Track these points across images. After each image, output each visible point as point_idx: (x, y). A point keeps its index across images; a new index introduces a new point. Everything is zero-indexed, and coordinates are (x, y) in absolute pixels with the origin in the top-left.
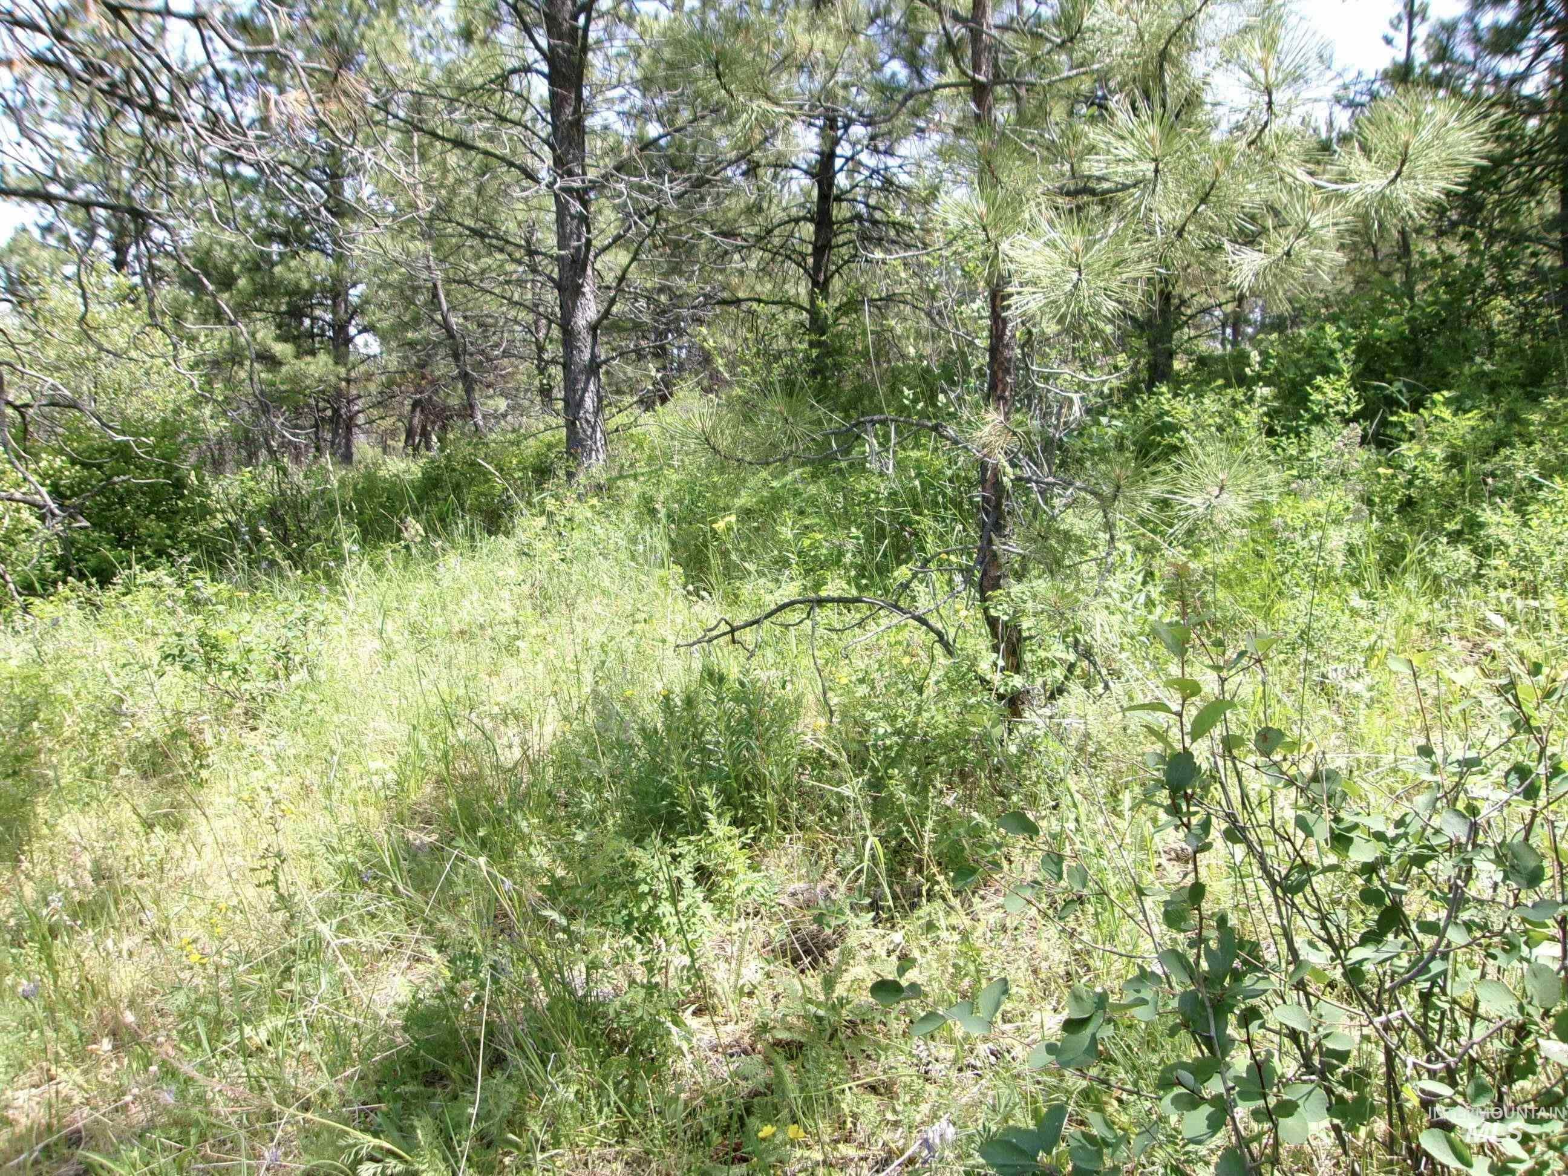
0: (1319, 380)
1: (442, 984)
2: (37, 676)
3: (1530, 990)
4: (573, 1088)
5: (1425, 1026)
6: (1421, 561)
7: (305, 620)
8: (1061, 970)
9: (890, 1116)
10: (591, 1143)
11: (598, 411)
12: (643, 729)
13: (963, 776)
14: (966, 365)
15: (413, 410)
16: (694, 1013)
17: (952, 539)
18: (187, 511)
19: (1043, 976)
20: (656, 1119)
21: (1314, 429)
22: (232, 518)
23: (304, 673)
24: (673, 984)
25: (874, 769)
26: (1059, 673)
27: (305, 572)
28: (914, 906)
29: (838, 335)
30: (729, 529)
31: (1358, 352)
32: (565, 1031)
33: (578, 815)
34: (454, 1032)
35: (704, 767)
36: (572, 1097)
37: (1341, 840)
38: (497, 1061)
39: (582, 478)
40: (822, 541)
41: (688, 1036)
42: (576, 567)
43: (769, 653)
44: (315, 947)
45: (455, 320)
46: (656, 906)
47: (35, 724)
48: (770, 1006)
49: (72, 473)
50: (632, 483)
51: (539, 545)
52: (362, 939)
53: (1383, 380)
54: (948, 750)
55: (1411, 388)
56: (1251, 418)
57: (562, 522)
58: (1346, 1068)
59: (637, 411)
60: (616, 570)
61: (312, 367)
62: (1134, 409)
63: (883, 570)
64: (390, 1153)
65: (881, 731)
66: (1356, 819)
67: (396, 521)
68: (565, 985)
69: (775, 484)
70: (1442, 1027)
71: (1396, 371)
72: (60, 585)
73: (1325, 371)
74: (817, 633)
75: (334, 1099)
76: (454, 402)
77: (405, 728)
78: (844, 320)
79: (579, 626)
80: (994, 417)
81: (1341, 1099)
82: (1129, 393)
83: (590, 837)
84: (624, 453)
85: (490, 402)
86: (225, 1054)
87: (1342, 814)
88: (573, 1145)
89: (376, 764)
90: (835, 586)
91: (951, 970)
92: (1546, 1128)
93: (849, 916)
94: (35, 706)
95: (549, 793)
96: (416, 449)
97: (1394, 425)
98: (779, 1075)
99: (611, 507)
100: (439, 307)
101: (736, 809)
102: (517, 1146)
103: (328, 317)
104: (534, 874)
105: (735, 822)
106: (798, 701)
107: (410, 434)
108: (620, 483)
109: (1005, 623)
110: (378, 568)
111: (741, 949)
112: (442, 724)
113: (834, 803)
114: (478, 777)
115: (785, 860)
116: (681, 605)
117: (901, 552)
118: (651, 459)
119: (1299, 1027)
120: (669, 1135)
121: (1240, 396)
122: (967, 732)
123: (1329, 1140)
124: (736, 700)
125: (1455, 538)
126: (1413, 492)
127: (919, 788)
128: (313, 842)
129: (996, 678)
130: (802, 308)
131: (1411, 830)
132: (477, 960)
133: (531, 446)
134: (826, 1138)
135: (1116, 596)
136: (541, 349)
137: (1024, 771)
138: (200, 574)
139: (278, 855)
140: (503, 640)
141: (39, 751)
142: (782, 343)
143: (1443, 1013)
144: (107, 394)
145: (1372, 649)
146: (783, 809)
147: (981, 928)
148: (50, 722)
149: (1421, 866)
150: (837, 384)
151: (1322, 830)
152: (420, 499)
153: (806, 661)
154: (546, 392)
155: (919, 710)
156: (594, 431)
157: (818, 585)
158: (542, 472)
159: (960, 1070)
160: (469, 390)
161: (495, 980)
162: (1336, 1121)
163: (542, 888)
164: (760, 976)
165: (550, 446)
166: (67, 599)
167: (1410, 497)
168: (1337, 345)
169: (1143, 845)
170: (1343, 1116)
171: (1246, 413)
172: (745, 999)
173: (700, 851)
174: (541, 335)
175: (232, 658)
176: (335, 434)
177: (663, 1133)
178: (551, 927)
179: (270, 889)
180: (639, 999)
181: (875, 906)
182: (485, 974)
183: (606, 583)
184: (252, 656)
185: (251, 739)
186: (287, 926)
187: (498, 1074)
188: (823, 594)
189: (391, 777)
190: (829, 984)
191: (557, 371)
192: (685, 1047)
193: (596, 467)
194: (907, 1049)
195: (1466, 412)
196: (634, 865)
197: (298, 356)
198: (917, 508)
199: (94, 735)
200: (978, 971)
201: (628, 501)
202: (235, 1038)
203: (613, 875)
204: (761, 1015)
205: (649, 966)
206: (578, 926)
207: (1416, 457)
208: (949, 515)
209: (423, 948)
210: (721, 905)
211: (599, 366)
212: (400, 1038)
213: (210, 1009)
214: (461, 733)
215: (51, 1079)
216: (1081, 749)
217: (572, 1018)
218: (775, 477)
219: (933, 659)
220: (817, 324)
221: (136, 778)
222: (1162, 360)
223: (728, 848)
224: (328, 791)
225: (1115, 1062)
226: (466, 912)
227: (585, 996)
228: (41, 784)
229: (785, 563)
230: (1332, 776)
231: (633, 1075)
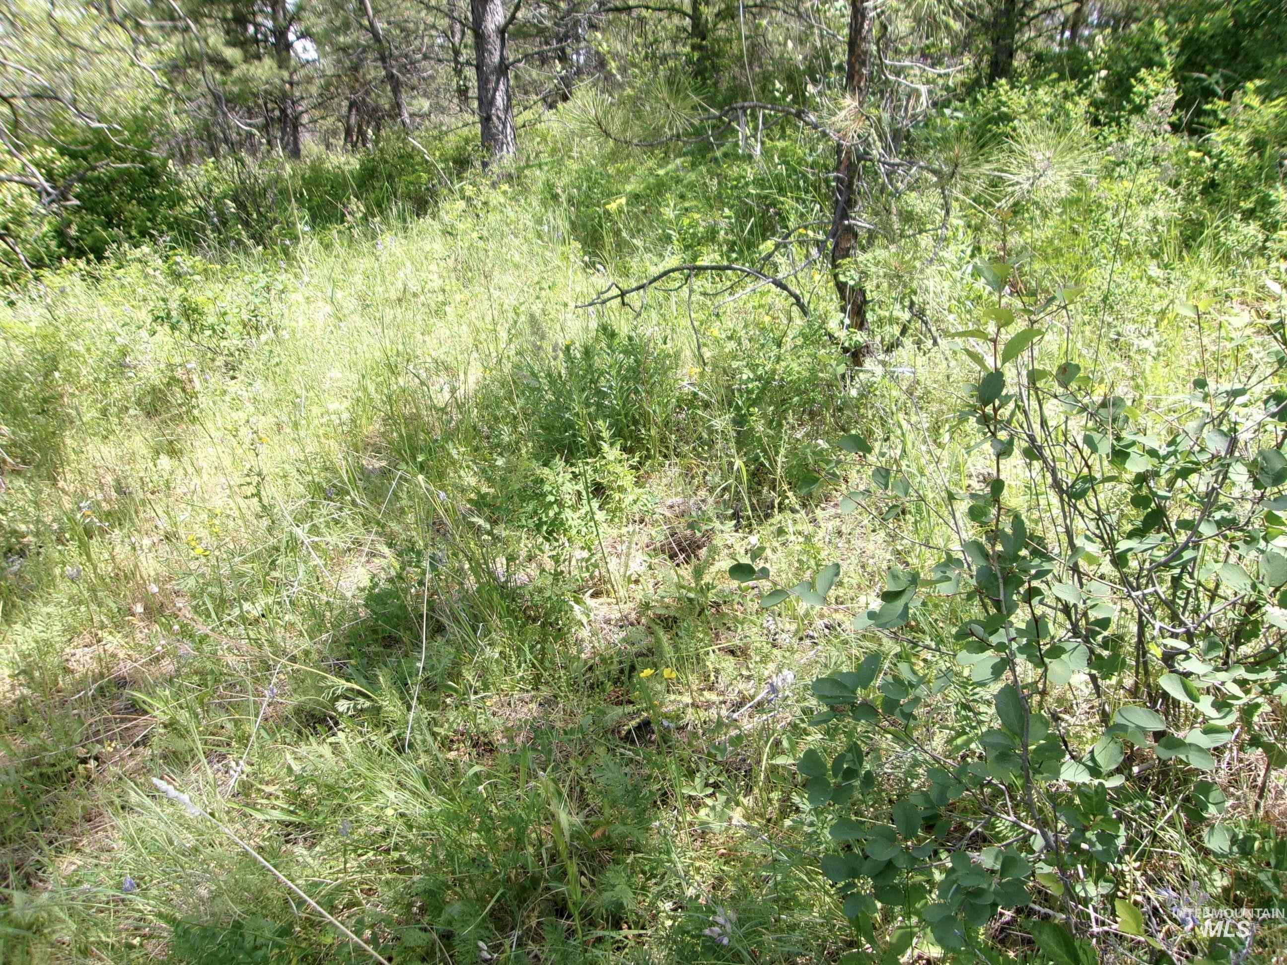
0: (1143, 72)
1: (393, 573)
2: (54, 336)
3: (1262, 571)
4: (498, 650)
5: (1173, 602)
6: (1216, 236)
7: (268, 289)
8: (884, 566)
9: (745, 673)
10: (512, 688)
11: (508, 108)
12: (549, 375)
13: (812, 415)
14: (828, 60)
15: (350, 110)
16: (592, 596)
17: (811, 219)
18: (163, 198)
19: (869, 569)
20: (562, 672)
21: (1134, 118)
22: (202, 204)
23: (270, 333)
24: (575, 572)
25: (738, 408)
26: (897, 330)
27: (265, 248)
28: (767, 516)
29: (717, 41)
30: (620, 211)
31: (1183, 46)
32: (491, 607)
33: (498, 445)
34: (403, 607)
35: (599, 406)
36: (497, 656)
37: (1120, 455)
38: (438, 629)
39: (494, 167)
40: (700, 221)
41: (587, 612)
42: (492, 245)
43: (654, 314)
44: (293, 545)
45: (381, 26)
46: (559, 513)
47: (57, 374)
48: (652, 591)
49: (62, 163)
50: (538, 172)
51: (460, 226)
52: (328, 539)
53: (1203, 72)
54: (799, 392)
55: (1227, 79)
56: (1080, 107)
57: (480, 205)
58: (1106, 633)
59: (540, 108)
60: (525, 248)
61: (260, 71)
62: (975, 102)
63: (750, 245)
64: (360, 693)
65: (745, 377)
66: (1134, 438)
67: (340, 206)
68: (491, 573)
69: (661, 172)
70: (1186, 603)
71: (1216, 64)
72: (64, 261)
73: (1149, 64)
74: (693, 298)
75: (315, 656)
76: (385, 103)
77: (355, 377)
78: (721, 25)
79: (496, 294)
80: (849, 102)
81: (1099, 657)
82: (971, 88)
83: (508, 462)
84: (532, 145)
85: (415, 102)
86: (230, 623)
87: (1124, 434)
88: (499, 691)
89: (333, 406)
90: (709, 257)
91: (796, 565)
92: (1262, 676)
93: (717, 524)
94: (54, 360)
95: (475, 428)
96: (354, 145)
97: (1207, 113)
98: (658, 641)
99: (521, 193)
100: (367, 14)
101: (626, 440)
102: (456, 691)
103: (270, 24)
104: (463, 491)
105: (624, 449)
106: (677, 355)
107: (348, 132)
108: (526, 172)
109: (852, 289)
110: (327, 247)
111: (629, 548)
112: (386, 372)
113: (705, 436)
114: (417, 416)
115: (665, 481)
116: (580, 276)
117: (765, 229)
118: (554, 151)
119: (1072, 602)
120: (574, 685)
121: (1071, 89)
122: (816, 378)
123: (1087, 690)
124: (626, 352)
125: (1249, 215)
126: (1217, 176)
127: (775, 423)
128: (287, 466)
129: (842, 335)
130: (685, 14)
131: (1180, 448)
132: (419, 553)
133: (451, 142)
134: (695, 688)
135: (948, 266)
136: (457, 53)
137: (862, 411)
138: (179, 251)
139: (259, 475)
140: (433, 306)
141: (62, 396)
142: (666, 47)
143: (1189, 592)
144: (84, 93)
145: (1163, 312)
146: (663, 440)
147: (821, 533)
148: (69, 373)
149: (1185, 478)
150: (716, 84)
151: (1105, 446)
152: (359, 187)
153: (686, 322)
154: (462, 92)
155: (778, 359)
156: (505, 127)
157: (695, 259)
158: (461, 163)
159: (801, 639)
160: (396, 91)
161: (434, 568)
162: (1094, 672)
163: (470, 501)
164: (644, 568)
165: (467, 141)
166: (71, 272)
167: (1213, 180)
168: (1163, 39)
169: (957, 468)
170: (1099, 668)
171: (1076, 104)
172: (633, 586)
173: (595, 471)
174: (457, 40)
175: (211, 319)
176: (284, 132)
177: (567, 681)
178: (479, 530)
179: (256, 499)
180: (548, 582)
181: (736, 516)
182: (426, 564)
183: (517, 258)
184: (227, 319)
185: (233, 387)
186: (270, 530)
187: (439, 639)
188: (698, 263)
189: (345, 416)
190: (698, 573)
191: (470, 73)
192: (585, 621)
193: (506, 158)
194: (759, 622)
195: (1272, 100)
196: (542, 481)
197: (246, 61)
198: (781, 190)
199: (106, 383)
200: (818, 565)
201: (534, 188)
202: (236, 612)
203: (525, 489)
204: (645, 596)
205: (556, 559)
206: (501, 531)
207: (1224, 142)
208: (809, 197)
209: (379, 547)
210: (614, 513)
211: (507, 68)
212: (363, 613)
213: (216, 590)
214: (401, 381)
215: (99, 641)
216: (910, 392)
217: (496, 597)
218: (660, 166)
219: (790, 319)
220: (699, 30)
221: (142, 417)
222: (1003, 58)
223: (618, 469)
224: (296, 425)
225: (924, 632)
226: (410, 518)
227: (506, 582)
228: (66, 421)
229: (669, 238)
230: (1118, 402)
231: (544, 641)
